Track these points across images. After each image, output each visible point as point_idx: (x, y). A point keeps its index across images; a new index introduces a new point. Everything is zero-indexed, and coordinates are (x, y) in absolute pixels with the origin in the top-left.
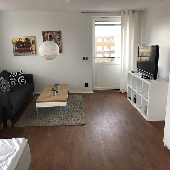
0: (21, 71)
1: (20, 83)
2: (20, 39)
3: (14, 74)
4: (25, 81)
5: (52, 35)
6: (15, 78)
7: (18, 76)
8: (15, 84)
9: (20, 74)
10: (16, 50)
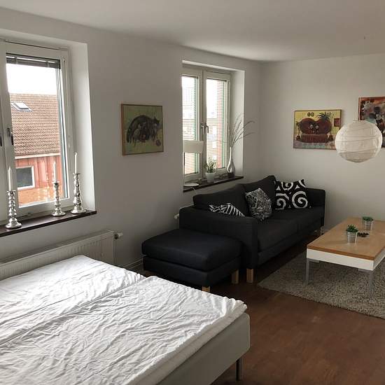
0: (302, 181)
1: (295, 205)
2: (309, 115)
3: (287, 185)
4: (307, 202)
5: (381, 106)
6: (287, 192)
7: (293, 191)
8: (285, 204)
9: (297, 187)
10: (299, 136)
